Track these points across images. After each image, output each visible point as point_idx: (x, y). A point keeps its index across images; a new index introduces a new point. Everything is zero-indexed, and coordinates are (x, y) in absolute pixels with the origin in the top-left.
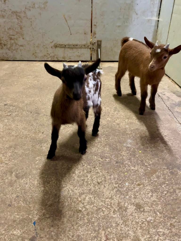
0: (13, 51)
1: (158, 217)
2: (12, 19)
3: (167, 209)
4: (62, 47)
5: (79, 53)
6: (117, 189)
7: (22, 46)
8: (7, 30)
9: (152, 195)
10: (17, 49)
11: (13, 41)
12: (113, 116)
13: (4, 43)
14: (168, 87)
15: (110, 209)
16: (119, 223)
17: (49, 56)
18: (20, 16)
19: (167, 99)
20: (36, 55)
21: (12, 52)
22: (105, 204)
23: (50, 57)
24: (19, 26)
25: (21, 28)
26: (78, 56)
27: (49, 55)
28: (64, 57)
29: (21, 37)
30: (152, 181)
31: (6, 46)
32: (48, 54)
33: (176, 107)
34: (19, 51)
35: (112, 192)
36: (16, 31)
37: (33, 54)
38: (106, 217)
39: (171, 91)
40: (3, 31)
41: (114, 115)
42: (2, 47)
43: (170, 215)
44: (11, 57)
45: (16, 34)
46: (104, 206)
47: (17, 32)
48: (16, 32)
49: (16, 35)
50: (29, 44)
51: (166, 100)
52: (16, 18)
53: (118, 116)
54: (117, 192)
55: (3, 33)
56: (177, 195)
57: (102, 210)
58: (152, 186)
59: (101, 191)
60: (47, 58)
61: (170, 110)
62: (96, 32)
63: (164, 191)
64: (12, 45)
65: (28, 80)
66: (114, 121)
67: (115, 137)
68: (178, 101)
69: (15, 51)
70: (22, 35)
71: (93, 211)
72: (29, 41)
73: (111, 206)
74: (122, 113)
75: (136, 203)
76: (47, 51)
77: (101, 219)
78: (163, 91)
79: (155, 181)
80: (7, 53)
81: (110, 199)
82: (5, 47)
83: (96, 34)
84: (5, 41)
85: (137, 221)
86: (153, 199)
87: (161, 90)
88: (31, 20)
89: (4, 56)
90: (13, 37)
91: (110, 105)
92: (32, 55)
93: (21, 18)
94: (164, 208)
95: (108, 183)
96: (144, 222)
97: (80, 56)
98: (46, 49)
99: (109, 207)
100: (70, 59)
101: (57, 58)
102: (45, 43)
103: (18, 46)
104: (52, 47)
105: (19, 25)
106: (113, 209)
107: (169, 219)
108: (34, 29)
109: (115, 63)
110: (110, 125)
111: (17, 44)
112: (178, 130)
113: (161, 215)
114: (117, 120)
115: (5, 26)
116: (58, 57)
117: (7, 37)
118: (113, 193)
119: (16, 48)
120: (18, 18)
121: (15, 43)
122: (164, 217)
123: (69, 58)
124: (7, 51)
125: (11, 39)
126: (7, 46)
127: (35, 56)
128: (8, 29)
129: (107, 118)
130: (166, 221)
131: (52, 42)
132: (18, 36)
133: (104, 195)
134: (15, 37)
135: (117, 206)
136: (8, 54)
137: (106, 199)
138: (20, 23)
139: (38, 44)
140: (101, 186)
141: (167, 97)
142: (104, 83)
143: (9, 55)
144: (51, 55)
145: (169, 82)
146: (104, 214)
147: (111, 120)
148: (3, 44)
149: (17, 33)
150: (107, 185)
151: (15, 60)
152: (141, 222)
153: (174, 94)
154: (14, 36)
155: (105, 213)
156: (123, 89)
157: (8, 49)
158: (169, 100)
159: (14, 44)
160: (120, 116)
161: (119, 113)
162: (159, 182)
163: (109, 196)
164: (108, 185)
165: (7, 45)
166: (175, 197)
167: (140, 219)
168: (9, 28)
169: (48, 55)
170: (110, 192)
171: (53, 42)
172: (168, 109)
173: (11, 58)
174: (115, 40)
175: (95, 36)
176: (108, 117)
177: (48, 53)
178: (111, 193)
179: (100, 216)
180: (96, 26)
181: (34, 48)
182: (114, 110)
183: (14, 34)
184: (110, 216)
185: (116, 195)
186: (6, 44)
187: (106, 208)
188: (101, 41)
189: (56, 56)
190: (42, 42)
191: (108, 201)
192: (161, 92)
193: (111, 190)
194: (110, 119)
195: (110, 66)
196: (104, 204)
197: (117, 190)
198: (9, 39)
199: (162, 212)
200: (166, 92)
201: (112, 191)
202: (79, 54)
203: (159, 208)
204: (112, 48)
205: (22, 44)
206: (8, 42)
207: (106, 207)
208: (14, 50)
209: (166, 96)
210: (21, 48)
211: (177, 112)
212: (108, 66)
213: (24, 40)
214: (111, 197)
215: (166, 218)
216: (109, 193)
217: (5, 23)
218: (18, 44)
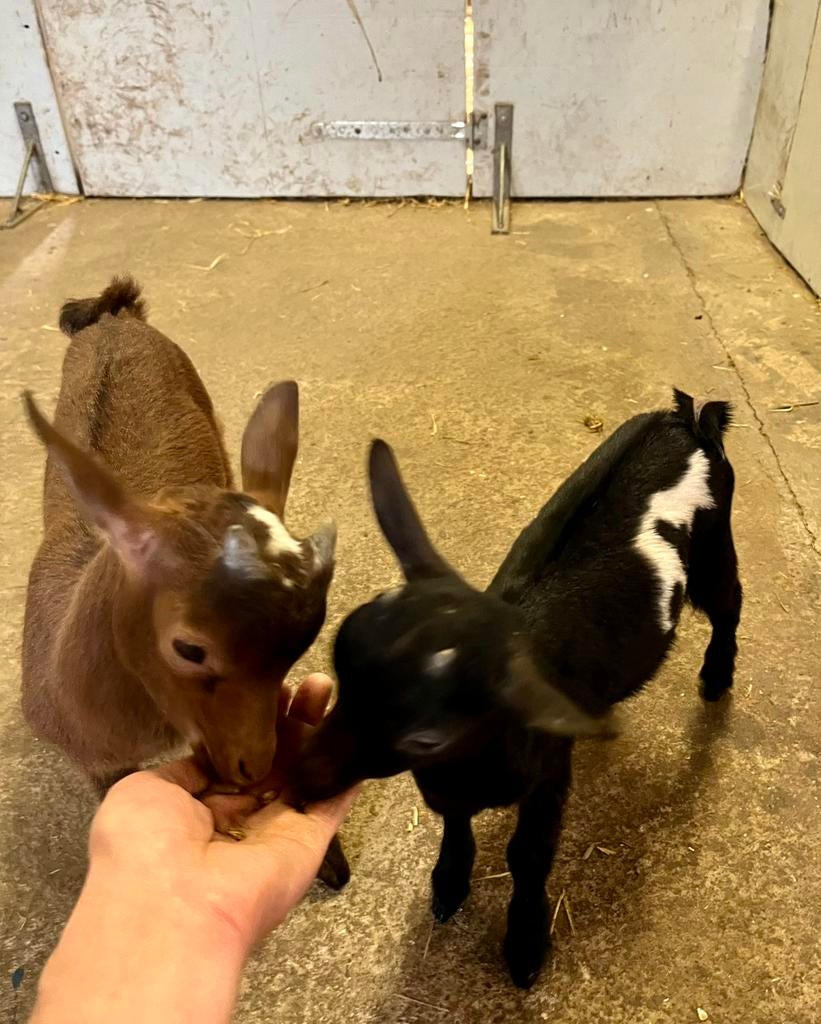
0: (142, 156)
1: (579, 992)
2: (132, 20)
3: (633, 954)
4: (345, 136)
5: (415, 161)
6: (425, 831)
7: (176, 133)
8: (112, 65)
9: (582, 871)
10: (160, 148)
11: (139, 115)
12: (499, 463)
13: (104, 122)
14: (784, 323)
15: (367, 931)
16: (388, 1011)
17: (290, 179)
18: (161, 5)
19: (766, 382)
20: (237, 173)
21: (139, 160)
22: (353, 904)
23: (296, 183)
24: (159, 48)
25: (170, 57)
26: (412, 178)
27: (291, 172)
28: (354, 182)
29: (171, 94)
30: (597, 800)
31: (114, 133)
32: (286, 167)
33: (799, 422)
34: (166, 154)
35: (398, 845)
36: (151, 72)
37: (227, 169)
38: (340, 972)
39: (793, 344)
40: (97, 72)
41: (504, 457)
42: (99, 139)
43: (640, 986)
44: (137, 185)
45: (149, 83)
46: (343, 916)
47: (154, 74)
48: (149, 74)
49: (152, 85)
50: (205, 125)
51: (757, 384)
52: (148, 14)
53: (522, 461)
54: (424, 844)
55: (98, 80)
56: (698, 882)
57: (331, 938)
58: (593, 823)
59: (352, 834)
60: (282, 184)
61: (764, 435)
62: (490, 68)
63: (641, 856)
64: (136, 130)
65: (180, 287)
66: (496, 486)
67: (483, 564)
68: (813, 394)
69: (149, 157)
70: (177, 87)
71: (288, 938)
72: (206, 113)
73: (377, 915)
74: (544, 446)
75: (493, 908)
76: (284, 155)
77: (314, 983)
78: (757, 341)
79: (611, 797)
80: (119, 167)
81: (380, 879)
82: (109, 141)
83: (487, 76)
84: (109, 116)
85: (476, 1005)
86: (579, 894)
87: (748, 335)
88: (207, 21)
89: (107, 177)
90: (138, 96)
91: (503, 406)
92: (223, 172)
93: (167, 12)
94: (620, 948)
95: (393, 798)
96: (508, 1017)
97: (419, 177)
98: (278, 146)
99: (366, 920)
100: (381, 188)
101: (324, 185)
102: (272, 120)
103: (164, 133)
104: (300, 140)
105: (162, 45)
106: (381, 932)
107: (628, 1007)
108: (221, 58)
109: (571, 205)
110: (477, 506)
111: (157, 126)
112: (779, 539)
113: (595, 985)
114: (515, 481)
115: (104, 51)
116: (328, 182)
117: (114, 96)
118: (403, 850)
119: (155, 142)
120: (156, 10)
121: (151, 122)
122: (607, 992)
123: (376, 187)
124: (120, 156)
125: (132, 104)
126: (117, 137)
127: (233, 176)
128: (117, 63)
129: (472, 472)
130: (612, 1018)
131: (299, 116)
132: (159, 90)
133: (357, 857)
134: (149, 96)
135: (403, 919)
136: (123, 169)
137: (365, 880)
138: (162, 32)
139: (245, 126)
140: (357, 808)
141: (769, 369)
142: (502, 301)
143: (127, 176)
144: (297, 173)
145: (796, 296)
146: (333, 955)
147: (487, 479)
148: (101, 128)
149: (156, 77)
150: (389, 804)
151: (155, 194)
152: (491, 1012)
153: (802, 360)
154: (143, 93)
155: (339, 953)
156: (578, 331)
157: (121, 149)
158: (772, 388)
159: (147, 127)
160: (533, 462)
161: (531, 446)
162: (628, 804)
163: (380, 862)
164: (393, 807)
165: (116, 131)
166: (684, 892)
167: (491, 995)
168: (120, 56)
169: (287, 171)
170: (392, 844)
171: (304, 115)
172: (760, 429)
173: (139, 188)
174: (575, 103)
175: (483, 88)
176: (476, 467)
177: (285, 164)
178: (392, 848)
179: (310, 966)
180: (487, 41)
181: (229, 143)
182: (512, 432)
183: (143, 84)
184: (356, 969)
185: (416, 858)
186: (113, 125)
187: (352, 927)
188: (510, 108)
189: (320, 178)
190: (259, 117)
191: (366, 891)
192: (747, 344)
193: (396, 835)
194: (483, 476)
195: (547, 221)
196: (348, 906)
197: (425, 836)
198: (123, 107)
199: (606, 969)
200: (768, 348)
201: (399, 840)
202: (418, 168)
203: (598, 943)
204: (558, 137)
205: (177, 128)
206: (120, 117)
207: (352, 923)
208: (148, 153)
209: (764, 365)
210: (175, 142)
211: (798, 446)
212: (541, 219)
213: (183, 108)
214: (387, 867)
215: (615, 1003)
216: (386, 850)
217: (105, 36)
218: (162, 125)
